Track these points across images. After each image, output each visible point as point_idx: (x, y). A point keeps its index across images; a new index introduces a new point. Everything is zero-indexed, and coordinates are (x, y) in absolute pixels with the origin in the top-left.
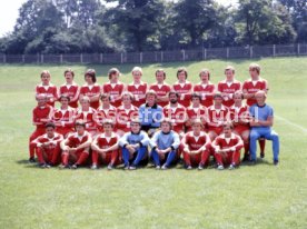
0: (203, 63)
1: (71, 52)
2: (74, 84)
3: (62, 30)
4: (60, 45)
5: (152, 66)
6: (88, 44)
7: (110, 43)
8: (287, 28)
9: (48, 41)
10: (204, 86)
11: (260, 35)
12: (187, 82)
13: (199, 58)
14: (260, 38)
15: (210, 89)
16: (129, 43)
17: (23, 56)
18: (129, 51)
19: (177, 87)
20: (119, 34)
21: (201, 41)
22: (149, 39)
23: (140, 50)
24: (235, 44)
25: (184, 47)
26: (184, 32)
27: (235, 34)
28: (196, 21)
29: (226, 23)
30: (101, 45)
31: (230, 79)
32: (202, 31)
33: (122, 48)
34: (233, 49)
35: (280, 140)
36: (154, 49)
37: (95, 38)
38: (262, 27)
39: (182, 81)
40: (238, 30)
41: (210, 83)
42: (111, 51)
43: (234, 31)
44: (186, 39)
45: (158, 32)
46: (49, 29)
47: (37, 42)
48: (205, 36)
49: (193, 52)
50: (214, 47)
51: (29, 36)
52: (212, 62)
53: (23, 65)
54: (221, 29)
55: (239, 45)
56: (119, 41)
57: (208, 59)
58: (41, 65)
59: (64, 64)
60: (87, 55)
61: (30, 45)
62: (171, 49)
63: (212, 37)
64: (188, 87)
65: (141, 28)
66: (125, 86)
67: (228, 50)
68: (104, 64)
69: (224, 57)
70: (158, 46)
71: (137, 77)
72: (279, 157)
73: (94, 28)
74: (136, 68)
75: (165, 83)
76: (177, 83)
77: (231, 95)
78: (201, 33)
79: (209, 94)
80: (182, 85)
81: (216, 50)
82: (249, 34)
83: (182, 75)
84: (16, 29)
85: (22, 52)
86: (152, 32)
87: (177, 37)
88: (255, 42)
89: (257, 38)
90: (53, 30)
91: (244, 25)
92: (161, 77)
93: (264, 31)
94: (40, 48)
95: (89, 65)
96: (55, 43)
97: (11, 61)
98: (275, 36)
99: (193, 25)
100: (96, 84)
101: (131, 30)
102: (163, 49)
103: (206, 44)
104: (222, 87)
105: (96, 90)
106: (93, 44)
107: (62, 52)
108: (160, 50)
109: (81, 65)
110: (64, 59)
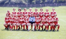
0: (45, 7)
1: (15, 4)
2: (15, 12)
4: (12, 3)
6: (19, 2)
7: (24, 2)
9: (10, 2)
10: (47, 13)
11: (58, 1)
12: (43, 12)
13: (44, 6)
15: (48, 13)
16: (28, 2)
17: (4, 5)
18: (28, 4)
19: (40, 13)
21: (45, 2)
22: (33, 2)
23: (31, 4)
24: (53, 3)
25: (41, 3)
27: (53, 1)
30: (22, 3)
31: (53, 11)
33: (27, 4)
34: (52, 4)
36: (34, 4)
37: (21, 1)
39: (41, 11)
41: (48, 12)
42: (24, 4)
44: (42, 2)
47: (7, 2)
49: (43, 5)
50: (48, 3)
52: (47, 7)
55: (54, 3)
56: (26, 2)
57: (46, 6)
58: (8, 7)
59: (13, 7)
60: (18, 5)
61: (6, 2)
62: (38, 4)
63: (47, 1)
64: (43, 13)
69: (50, 6)
70: (35, 3)
71: (30, 10)
75: (37, 12)
76: (40, 12)
77: (53, 15)
78: (45, 0)
79: (48, 15)
81: (48, 4)
82: (56, 1)
85: (4, 4)
88: (57, 3)
92: (36, 10)
94: (8, 3)
95: (19, 7)
96: (11, 2)
97: (1, 6)
98: (62, 1)
102: (36, 4)
104: (52, 13)
105: (21, 13)
106: (20, 2)
107: (13, 4)
108: (35, 4)
109: (17, 7)
110: (13, 6)
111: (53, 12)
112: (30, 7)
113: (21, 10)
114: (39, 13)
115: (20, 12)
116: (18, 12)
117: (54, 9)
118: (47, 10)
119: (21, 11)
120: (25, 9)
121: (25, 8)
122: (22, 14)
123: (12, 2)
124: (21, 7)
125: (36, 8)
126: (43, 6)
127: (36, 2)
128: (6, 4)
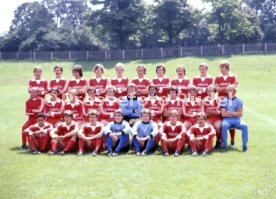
0: (178, 60)
1: (61, 50)
2: (63, 78)
3: (53, 30)
4: (51, 44)
5: (133, 62)
6: (76, 42)
7: (95, 42)
8: (255, 29)
9: (40, 40)
10: (181, 81)
11: (230, 35)
12: (166, 77)
13: (176, 55)
14: (231, 37)
15: (186, 83)
16: (112, 41)
17: (17, 53)
18: (112, 49)
20: (104, 33)
21: (178, 40)
22: (131, 38)
23: (123, 48)
24: (208, 43)
26: (162, 31)
27: (209, 34)
28: (173, 22)
29: (200, 24)
30: (88, 44)
31: (203, 74)
32: (179, 31)
33: (106, 46)
34: (206, 47)
35: (249, 129)
36: (135, 47)
37: (82, 37)
38: (233, 27)
39: (160, 76)
40: (211, 31)
41: (186, 78)
42: (96, 48)
43: (208, 32)
44: (164, 38)
45: (139, 32)
46: (40, 29)
47: (30, 41)
48: (182, 36)
49: (171, 50)
50: (189, 45)
51: (23, 35)
52: (188, 58)
53: (17, 61)
54: (196, 29)
55: (212, 43)
56: (103, 40)
57: (184, 56)
58: (33, 61)
60: (74, 52)
61: (24, 43)
62: (151, 47)
63: (187, 36)
64: (166, 81)
65: (124, 28)
66: (109, 80)
67: (202, 48)
68: (90, 60)
69: (198, 55)
70: (139, 45)
71: (120, 72)
72: (248, 144)
73: (81, 28)
74: (119, 64)
75: (145, 77)
76: (156, 78)
77: (204, 89)
78: (178, 33)
79: (184, 88)
80: (161, 80)
81: (191, 48)
82: (221, 34)
83: (161, 70)
84: (12, 29)
85: (16, 50)
86: (133, 32)
87: (156, 36)
88: (226, 41)
89: (228, 38)
90: (44, 30)
91: (217, 26)
92: (142, 72)
93: (235, 31)
94: (33, 46)
95: (76, 62)
96: (46, 41)
98: (244, 36)
99: (171, 25)
100: (83, 79)
101: (114, 30)
102: (143, 47)
103: (182, 43)
104: (196, 82)
106: (80, 42)
107: (52, 50)
108: (140, 48)
109: (69, 61)
110: (54, 55)
112: (120, 60)
113: (84, 73)
116: (73, 79)
119: (81, 75)
122: (88, 86)
123: (51, 39)
124: (86, 60)
125: (142, 65)
127: (141, 41)
128: (28, 49)
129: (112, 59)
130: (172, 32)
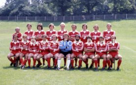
0: (93, 22)
1: (31, 16)
3: (27, 5)
4: (26, 12)
5: (69, 23)
6: (39, 12)
7: (49, 12)
8: (133, 6)
9: (20, 10)
10: (96, 33)
11: (120, 9)
12: (87, 31)
13: (91, 19)
17: (9, 17)
18: (58, 16)
19: (82, 33)
20: (54, 7)
21: (93, 12)
22: (68, 10)
23: (64, 15)
24: (108, 13)
25: (84, 14)
26: (84, 7)
27: (109, 9)
28: (90, 2)
29: (104, 3)
30: (45, 13)
32: (93, 7)
33: (55, 14)
34: (107, 15)
36: (70, 15)
37: (43, 9)
38: (121, 5)
40: (110, 7)
41: (99, 32)
42: (50, 15)
43: (108, 7)
44: (85, 11)
45: (72, 7)
46: (21, 5)
47: (15, 11)
48: (94, 9)
49: (88, 17)
50: (98, 14)
51: (12, 7)
53: (8, 21)
54: (102, 6)
55: (111, 14)
56: (54, 11)
57: (95, 20)
58: (17, 21)
59: (28, 21)
60: (39, 17)
61: (12, 12)
62: (78, 15)
63: (98, 10)
65: (64, 5)
67: (105, 15)
68: (46, 21)
69: (102, 19)
70: (72, 14)
71: (63, 27)
73: (42, 5)
74: (62, 23)
75: (76, 31)
76: (82, 31)
78: (92, 8)
79: (98, 37)
80: (85, 32)
81: (99, 16)
82: (115, 9)
84: (6, 4)
85: (8, 15)
86: (69, 7)
87: (81, 9)
88: (118, 12)
89: (119, 11)
90: (23, 5)
91: (113, 4)
93: (122, 7)
94: (17, 13)
95: (40, 22)
96: (23, 11)
97: (3, 19)
99: (89, 4)
101: (59, 6)
102: (75, 14)
103: (95, 13)
105: (43, 33)
106: (41, 12)
107: (27, 15)
108: (73, 15)
109: (35, 21)
110: (28, 18)
111: (109, 32)
112: (63, 21)
114: (79, 33)
115: (40, 32)
117: (111, 26)
118: (96, 28)
120: (50, 26)
121: (51, 24)
123: (26, 10)
124: (44, 21)
125: (74, 24)
126: (88, 20)
127: (73, 12)
128: (14, 15)
129: (58, 21)
130: (89, 7)
